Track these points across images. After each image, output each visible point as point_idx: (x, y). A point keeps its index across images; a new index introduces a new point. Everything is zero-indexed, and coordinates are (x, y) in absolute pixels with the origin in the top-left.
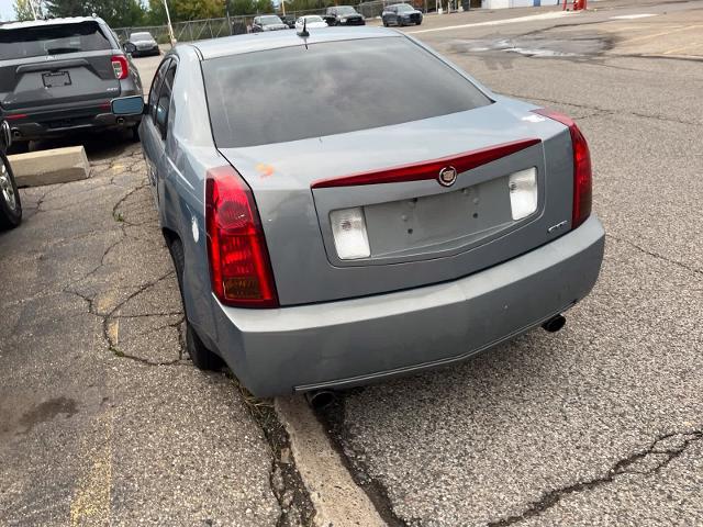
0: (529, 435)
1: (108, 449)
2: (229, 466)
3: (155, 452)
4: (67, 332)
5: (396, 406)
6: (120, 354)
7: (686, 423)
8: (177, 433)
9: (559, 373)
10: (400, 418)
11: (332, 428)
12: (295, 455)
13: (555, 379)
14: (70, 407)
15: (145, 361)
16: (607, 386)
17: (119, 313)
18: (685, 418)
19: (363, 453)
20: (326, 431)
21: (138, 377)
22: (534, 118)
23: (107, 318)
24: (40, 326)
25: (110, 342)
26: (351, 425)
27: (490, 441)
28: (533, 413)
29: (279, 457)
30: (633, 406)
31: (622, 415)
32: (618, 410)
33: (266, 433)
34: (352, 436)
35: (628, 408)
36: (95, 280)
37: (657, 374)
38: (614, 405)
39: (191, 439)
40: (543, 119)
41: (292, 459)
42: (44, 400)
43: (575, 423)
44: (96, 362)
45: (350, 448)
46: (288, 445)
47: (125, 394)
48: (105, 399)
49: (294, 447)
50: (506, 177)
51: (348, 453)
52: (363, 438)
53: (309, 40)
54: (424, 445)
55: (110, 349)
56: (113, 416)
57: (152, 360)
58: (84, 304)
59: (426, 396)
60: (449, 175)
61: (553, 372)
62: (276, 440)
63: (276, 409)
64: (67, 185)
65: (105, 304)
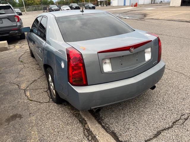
0: (150, 117)
1: (35, 128)
2: (72, 130)
3: (49, 128)
4: (13, 94)
5: (113, 111)
6: (31, 100)
7: (187, 111)
8: (54, 122)
9: (153, 100)
10: (115, 114)
11: (97, 118)
12: (89, 126)
13: (152, 102)
14: (20, 117)
15: (39, 102)
16: (166, 103)
17: (28, 89)
19: (107, 124)
20: (96, 119)
21: (39, 107)
23: (25, 90)
24: (5, 93)
25: (27, 97)
26: (102, 117)
27: (140, 119)
28: (149, 111)
29: (85, 127)
30: (173, 108)
31: (171, 110)
33: (79, 120)
34: (103, 120)
35: (172, 109)
36: (18, 79)
37: (177, 99)
38: (169, 108)
39: (59, 124)
40: (150, 35)
41: (88, 127)
42: (11, 115)
43: (160, 113)
44: (24, 103)
45: (103, 123)
46: (86, 123)
47: (36, 112)
48: (30, 114)
49: (88, 124)
50: (144, 50)
51: (103, 124)
52: (106, 120)
53: (84, 13)
54: (123, 121)
55: (28, 99)
56: (34, 118)
57: (42, 102)
58: (17, 86)
59: (121, 108)
60: (132, 50)
61: (152, 100)
62: (83, 122)
63: (81, 114)
64: (2, 52)
65: (23, 86)
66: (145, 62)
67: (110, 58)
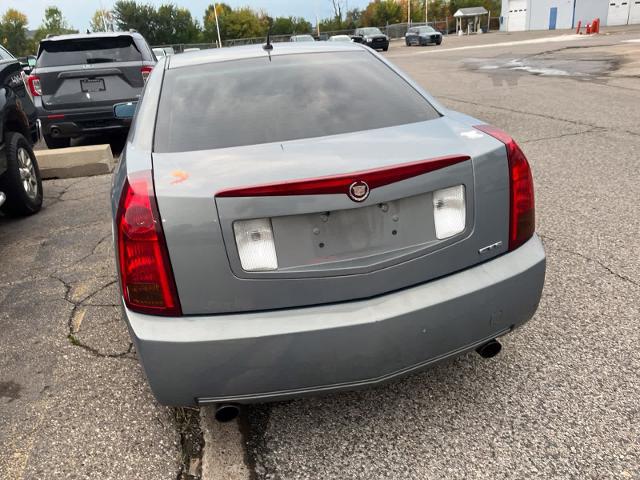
0: (450, 470)
1: (31, 440)
2: (135, 472)
3: (71, 448)
4: (39, 316)
5: (320, 422)
6: (75, 343)
7: (624, 473)
8: (98, 430)
9: (498, 401)
10: (321, 436)
11: (250, 439)
12: (204, 467)
13: (491, 407)
14: (15, 392)
15: (95, 352)
16: (546, 420)
17: (89, 301)
18: (624, 467)
19: (274, 471)
20: (243, 442)
21: (83, 367)
22: (473, 134)
23: (77, 305)
24: (17, 309)
25: (71, 329)
26: (271, 437)
27: (407, 473)
28: (460, 445)
29: (188, 467)
30: (569, 447)
31: (555, 457)
32: (552, 450)
33: (183, 441)
34: (268, 451)
35: (563, 449)
36: (81, 267)
37: (603, 412)
38: (549, 444)
39: (108, 439)
41: (200, 471)
43: (503, 461)
44: (52, 348)
45: (262, 464)
46: (200, 455)
47: (65, 384)
48: (46, 388)
49: (205, 459)
50: (431, 194)
51: (259, 470)
52: (278, 454)
53: (272, 53)
54: (337, 469)
55: (69, 336)
56: (47, 405)
57: (103, 351)
58: (63, 290)
59: (354, 413)
60: (359, 190)
61: (491, 400)
62: (190, 448)
63: (201, 415)
64: (91, 178)
65: (80, 292)
66: (431, 244)
67: (270, 219)
